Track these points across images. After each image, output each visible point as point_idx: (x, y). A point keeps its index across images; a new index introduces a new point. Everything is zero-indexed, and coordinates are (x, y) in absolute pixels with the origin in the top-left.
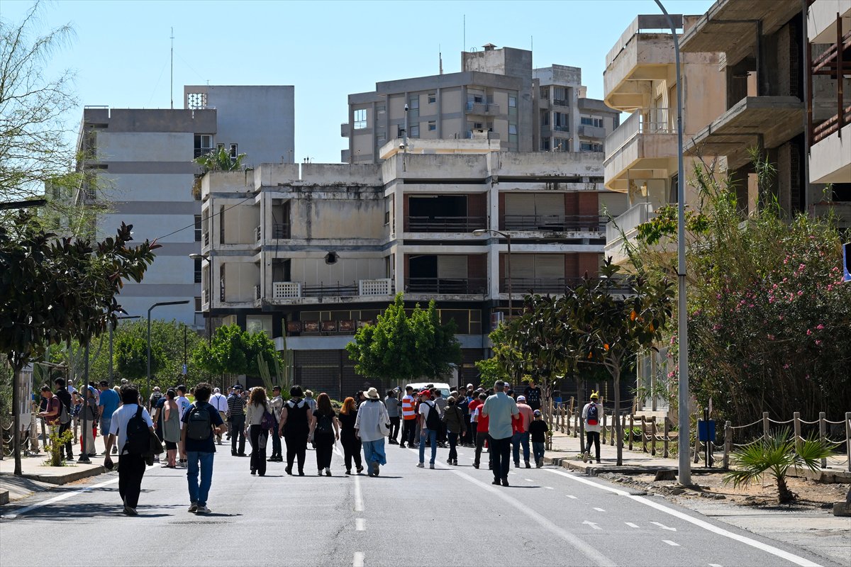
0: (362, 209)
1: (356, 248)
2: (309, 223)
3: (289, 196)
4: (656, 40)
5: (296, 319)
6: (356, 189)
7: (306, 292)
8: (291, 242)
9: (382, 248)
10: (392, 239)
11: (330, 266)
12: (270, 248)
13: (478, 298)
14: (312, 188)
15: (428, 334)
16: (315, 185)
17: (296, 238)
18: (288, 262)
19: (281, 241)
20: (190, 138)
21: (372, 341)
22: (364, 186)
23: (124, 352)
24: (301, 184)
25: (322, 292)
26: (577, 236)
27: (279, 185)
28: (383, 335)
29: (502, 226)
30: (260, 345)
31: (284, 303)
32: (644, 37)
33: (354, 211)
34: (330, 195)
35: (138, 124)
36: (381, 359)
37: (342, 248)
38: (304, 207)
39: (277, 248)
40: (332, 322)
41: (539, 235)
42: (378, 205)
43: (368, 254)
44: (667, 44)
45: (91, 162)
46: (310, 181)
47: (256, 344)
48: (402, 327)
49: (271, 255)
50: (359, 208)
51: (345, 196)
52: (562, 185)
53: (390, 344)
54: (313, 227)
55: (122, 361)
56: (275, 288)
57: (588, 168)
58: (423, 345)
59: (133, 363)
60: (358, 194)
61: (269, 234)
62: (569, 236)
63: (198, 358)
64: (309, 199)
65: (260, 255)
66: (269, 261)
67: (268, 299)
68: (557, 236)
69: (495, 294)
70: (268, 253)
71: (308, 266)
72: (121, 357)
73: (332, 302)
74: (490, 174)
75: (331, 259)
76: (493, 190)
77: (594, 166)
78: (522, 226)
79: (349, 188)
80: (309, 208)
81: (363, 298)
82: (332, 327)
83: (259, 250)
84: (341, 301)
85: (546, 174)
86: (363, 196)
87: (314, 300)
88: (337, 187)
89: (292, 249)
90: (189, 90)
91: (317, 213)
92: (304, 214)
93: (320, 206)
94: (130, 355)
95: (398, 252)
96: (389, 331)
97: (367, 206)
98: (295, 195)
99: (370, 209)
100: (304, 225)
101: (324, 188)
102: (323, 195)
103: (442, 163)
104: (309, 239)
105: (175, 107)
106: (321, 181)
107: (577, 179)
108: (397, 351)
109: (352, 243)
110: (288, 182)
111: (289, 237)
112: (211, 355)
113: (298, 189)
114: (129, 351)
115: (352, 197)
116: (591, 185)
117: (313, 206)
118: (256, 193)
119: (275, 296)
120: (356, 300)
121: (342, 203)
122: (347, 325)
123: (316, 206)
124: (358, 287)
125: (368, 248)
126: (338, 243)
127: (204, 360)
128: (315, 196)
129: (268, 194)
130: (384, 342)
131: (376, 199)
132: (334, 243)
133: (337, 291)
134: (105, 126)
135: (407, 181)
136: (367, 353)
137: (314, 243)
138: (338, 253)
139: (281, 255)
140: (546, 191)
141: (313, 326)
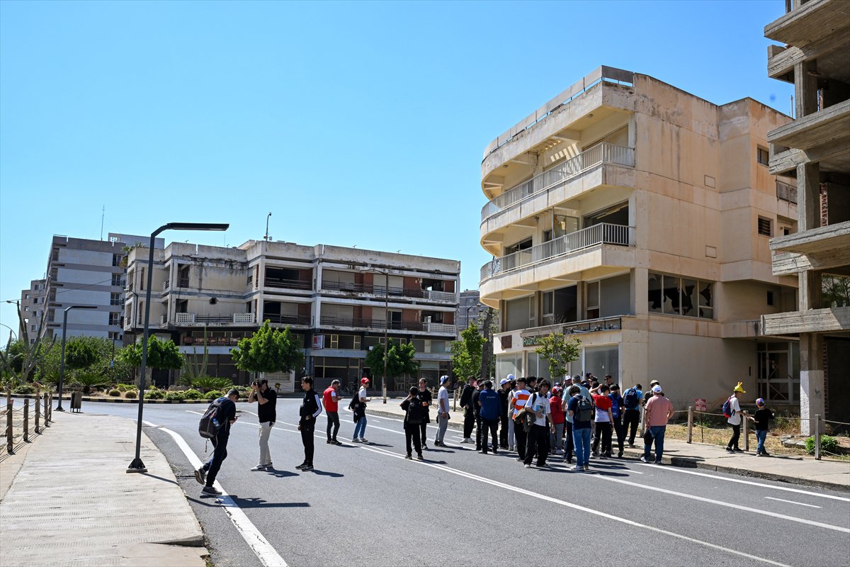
0: (234, 274)
1: (229, 296)
2: (201, 280)
3: (189, 263)
4: (616, 88)
5: (189, 335)
6: (231, 263)
7: (198, 319)
8: (189, 290)
9: (244, 298)
10: (254, 291)
11: (212, 306)
12: (175, 292)
13: (305, 327)
14: (204, 260)
15: (286, 345)
16: (206, 258)
17: (192, 288)
18: (186, 302)
19: (183, 289)
20: (111, 256)
21: (251, 348)
22: (235, 261)
23: (71, 351)
24: (197, 257)
25: (208, 320)
26: (364, 295)
27: (183, 256)
28: (258, 345)
29: (323, 287)
30: (170, 349)
31: (183, 325)
32: (607, 84)
33: (229, 275)
34: (215, 265)
35: (83, 246)
36: (255, 360)
37: (220, 296)
38: (198, 270)
39: (180, 293)
40: (214, 337)
41: (343, 294)
42: (243, 273)
43: (235, 300)
44: (624, 93)
45: (55, 262)
46: (203, 255)
47: (167, 348)
48: (270, 340)
49: (176, 297)
50: (232, 273)
51: (223, 266)
52: (357, 267)
53: (262, 351)
54: (203, 282)
55: (69, 357)
56: (177, 316)
57: (371, 259)
58: (283, 352)
59: (77, 358)
60: (232, 265)
61: (175, 284)
62: (359, 295)
63: (125, 356)
64: (201, 266)
65: (168, 297)
66: (174, 300)
67: (172, 323)
68: (353, 295)
69: (318, 326)
70: (174, 295)
71: (198, 305)
72: (69, 355)
73: (215, 326)
74: (317, 257)
75: (213, 301)
76: (319, 266)
77: (374, 259)
78: (334, 288)
79: (226, 262)
80: (201, 271)
81: (235, 324)
82: (214, 341)
83: (167, 294)
84: (221, 325)
85: (348, 260)
86: (234, 267)
87: (203, 325)
88: (219, 260)
89: (189, 294)
90: (110, 235)
91: (206, 274)
92: (198, 274)
93: (208, 270)
94: (76, 353)
95: (259, 298)
96: (261, 343)
97: (236, 273)
98: (193, 263)
99: (238, 275)
100: (198, 281)
101: (211, 260)
102: (210, 264)
103: (289, 249)
104: (200, 289)
105: (103, 240)
106: (209, 256)
107: (365, 265)
108: (267, 355)
109: (226, 293)
110: (188, 254)
111: (187, 287)
112: (135, 354)
113: (195, 259)
114: (75, 351)
115: (228, 267)
116: (372, 268)
117: (204, 270)
118: (165, 262)
119: (177, 321)
120: (231, 325)
121: (221, 270)
122: (224, 340)
123: (206, 270)
124: (233, 317)
125: (235, 297)
126: (218, 293)
127: (131, 357)
128: (205, 264)
129: (176, 260)
130: (258, 350)
131: (242, 270)
132: (215, 292)
133: (218, 319)
134: (65, 246)
135: (267, 257)
136: (246, 356)
137: (203, 291)
138: (217, 298)
139: (182, 297)
140: (348, 270)
141: (201, 340)
